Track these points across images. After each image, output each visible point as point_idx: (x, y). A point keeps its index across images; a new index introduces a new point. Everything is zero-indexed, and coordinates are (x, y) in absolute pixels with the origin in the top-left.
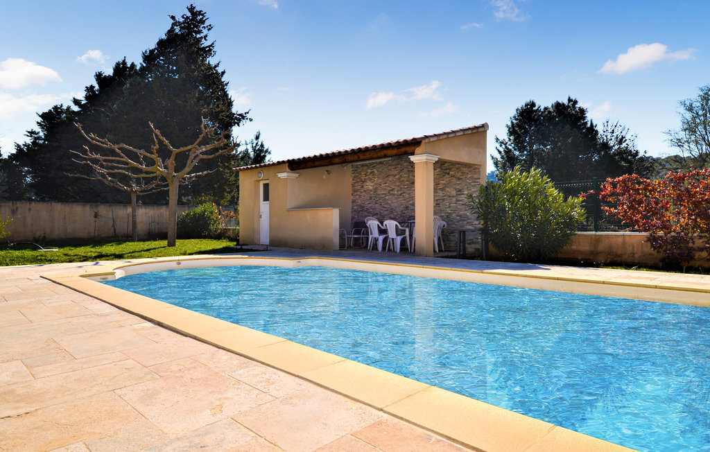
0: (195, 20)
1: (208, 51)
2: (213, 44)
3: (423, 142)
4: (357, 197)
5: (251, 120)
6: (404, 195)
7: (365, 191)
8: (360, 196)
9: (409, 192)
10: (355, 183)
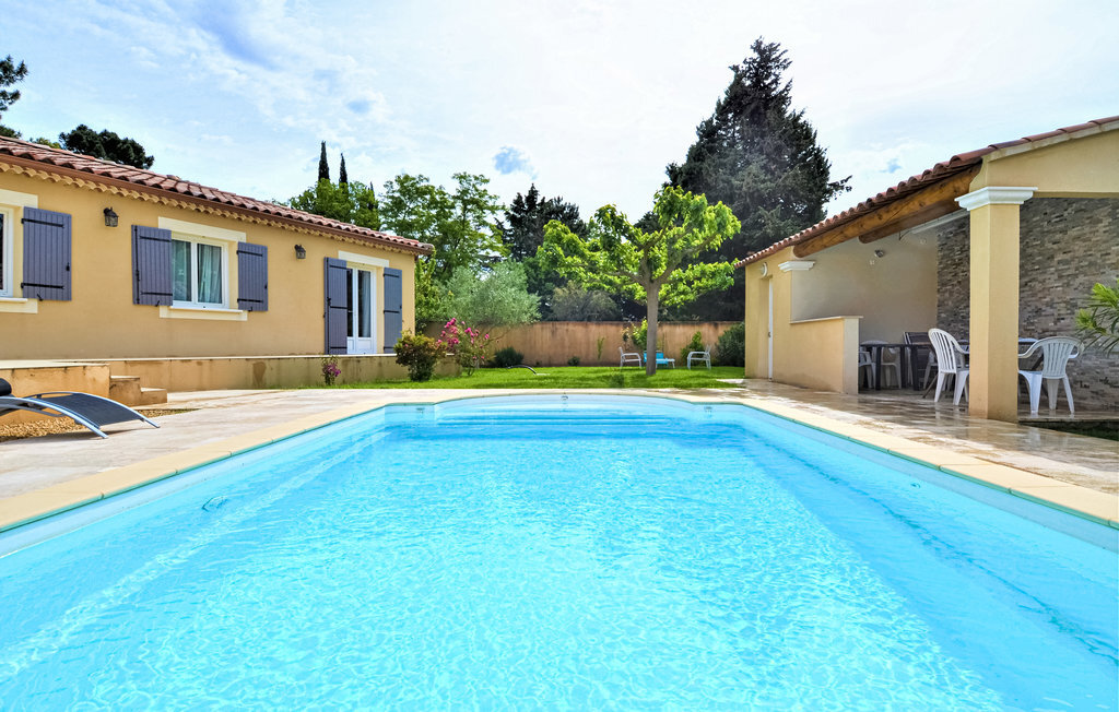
0: (766, 59)
1: (782, 99)
2: (787, 86)
3: (986, 160)
4: (947, 295)
5: (849, 189)
6: (1032, 284)
7: (959, 282)
8: (951, 293)
9: (1041, 278)
10: (944, 268)
